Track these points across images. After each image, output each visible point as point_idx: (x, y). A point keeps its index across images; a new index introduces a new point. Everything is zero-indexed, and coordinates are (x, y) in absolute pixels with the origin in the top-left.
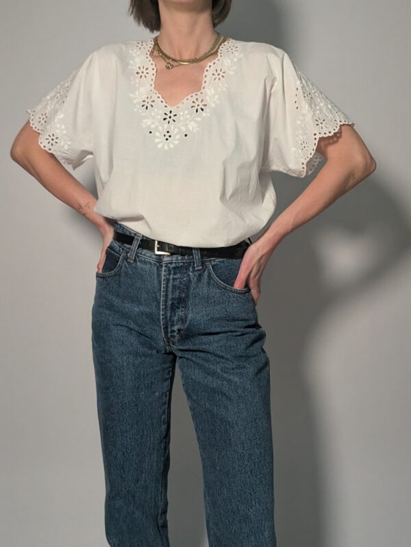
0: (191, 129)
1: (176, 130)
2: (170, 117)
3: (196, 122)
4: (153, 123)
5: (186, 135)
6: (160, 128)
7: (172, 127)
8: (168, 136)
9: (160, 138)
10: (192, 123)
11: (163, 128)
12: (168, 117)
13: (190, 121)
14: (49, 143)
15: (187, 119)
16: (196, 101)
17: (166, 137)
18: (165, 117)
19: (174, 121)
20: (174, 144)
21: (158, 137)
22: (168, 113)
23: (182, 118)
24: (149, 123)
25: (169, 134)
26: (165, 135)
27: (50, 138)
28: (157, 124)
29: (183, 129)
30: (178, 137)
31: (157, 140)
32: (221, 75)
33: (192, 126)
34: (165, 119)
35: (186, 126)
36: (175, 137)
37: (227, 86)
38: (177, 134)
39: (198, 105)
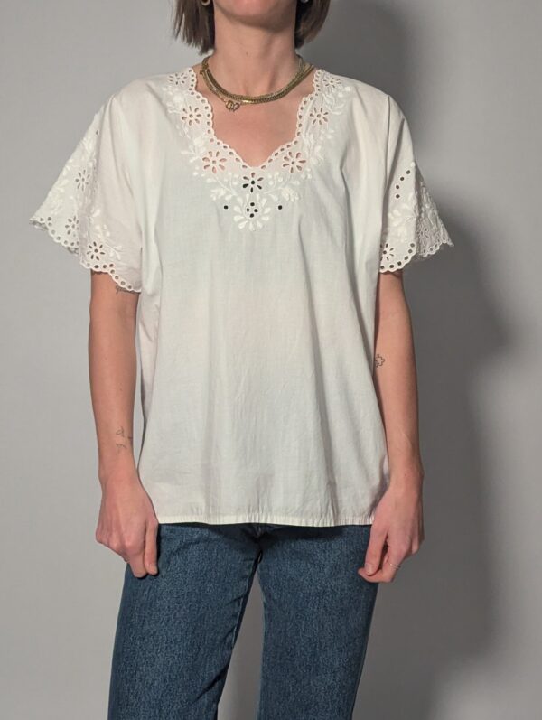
0: (288, 199)
1: (264, 200)
2: (253, 183)
3: (293, 187)
4: (228, 193)
5: (280, 207)
6: (240, 200)
7: (258, 196)
8: (253, 211)
9: (242, 215)
10: (287, 188)
11: (244, 199)
12: (249, 182)
13: (284, 186)
14: (92, 257)
15: (278, 184)
16: (289, 157)
17: (250, 213)
18: (246, 182)
19: (260, 188)
20: (262, 222)
21: (237, 214)
22: (249, 176)
23: (271, 183)
24: (223, 193)
25: (254, 207)
26: (248, 210)
27: (93, 250)
28: (235, 194)
29: (275, 198)
30: (268, 210)
31: (236, 218)
32: (321, 117)
33: (287, 193)
34: (245, 186)
35: (279, 193)
36: (263, 210)
37: (333, 131)
38: (267, 205)
39: (293, 163)
